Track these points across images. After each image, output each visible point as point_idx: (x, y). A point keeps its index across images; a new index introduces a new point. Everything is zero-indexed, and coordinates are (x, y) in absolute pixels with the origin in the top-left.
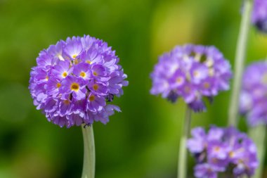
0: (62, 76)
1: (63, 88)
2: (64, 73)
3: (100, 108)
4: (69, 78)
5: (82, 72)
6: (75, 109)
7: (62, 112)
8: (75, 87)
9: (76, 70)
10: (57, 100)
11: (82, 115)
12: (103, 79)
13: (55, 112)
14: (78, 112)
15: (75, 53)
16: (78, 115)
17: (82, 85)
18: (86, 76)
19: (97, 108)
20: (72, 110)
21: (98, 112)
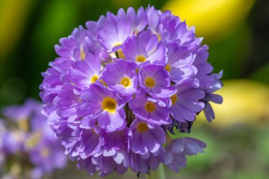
0: (89, 82)
2: (93, 76)
3: (156, 148)
5: (126, 77)
6: (108, 146)
7: (87, 150)
8: (111, 105)
10: (74, 128)
11: (120, 158)
13: (74, 149)
14: (112, 152)
16: (111, 159)
17: (120, 102)
20: (102, 148)
21: (151, 154)
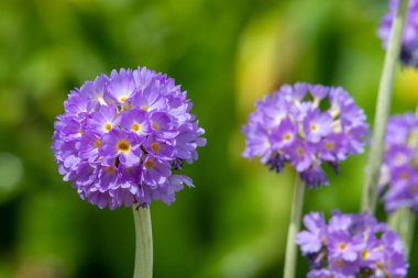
0: (105, 130)
1: (105, 147)
2: (106, 125)
3: (162, 180)
4: (114, 132)
5: (135, 123)
6: (123, 180)
7: (103, 185)
8: (124, 147)
9: (125, 121)
10: (95, 167)
11: (134, 190)
12: (167, 135)
13: (92, 185)
14: (127, 185)
15: (123, 95)
16: (127, 190)
17: (134, 143)
18: (140, 129)
19: (157, 179)
20: (118, 183)
21: (158, 185)
